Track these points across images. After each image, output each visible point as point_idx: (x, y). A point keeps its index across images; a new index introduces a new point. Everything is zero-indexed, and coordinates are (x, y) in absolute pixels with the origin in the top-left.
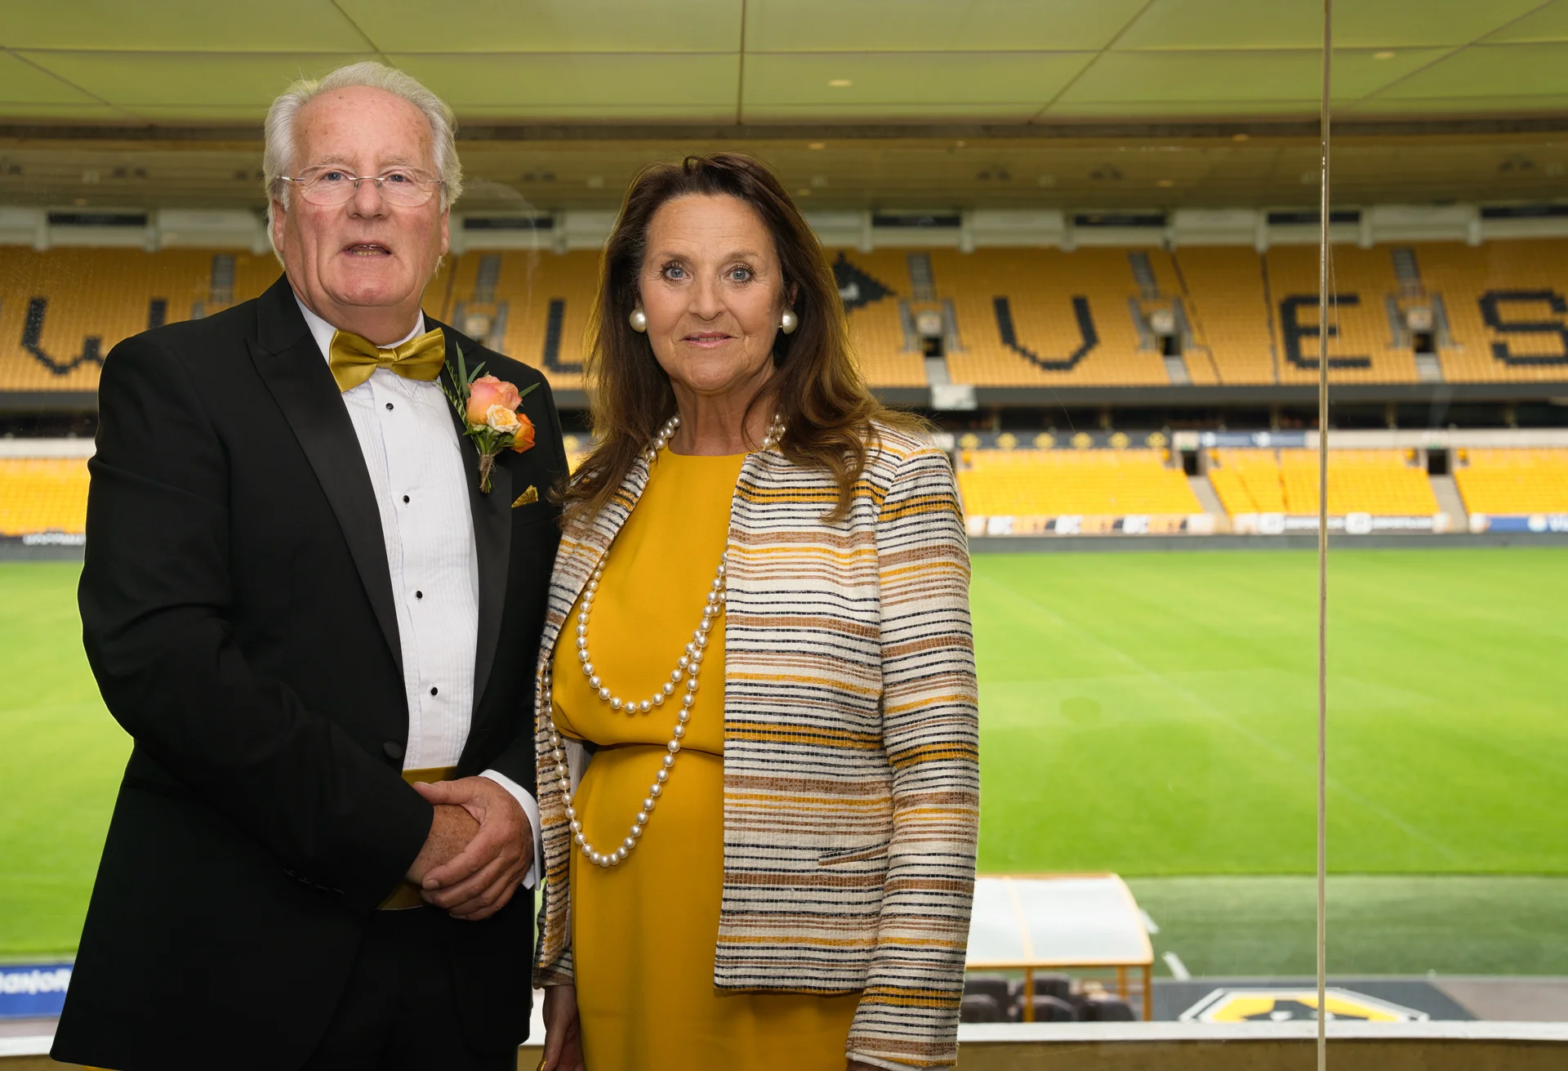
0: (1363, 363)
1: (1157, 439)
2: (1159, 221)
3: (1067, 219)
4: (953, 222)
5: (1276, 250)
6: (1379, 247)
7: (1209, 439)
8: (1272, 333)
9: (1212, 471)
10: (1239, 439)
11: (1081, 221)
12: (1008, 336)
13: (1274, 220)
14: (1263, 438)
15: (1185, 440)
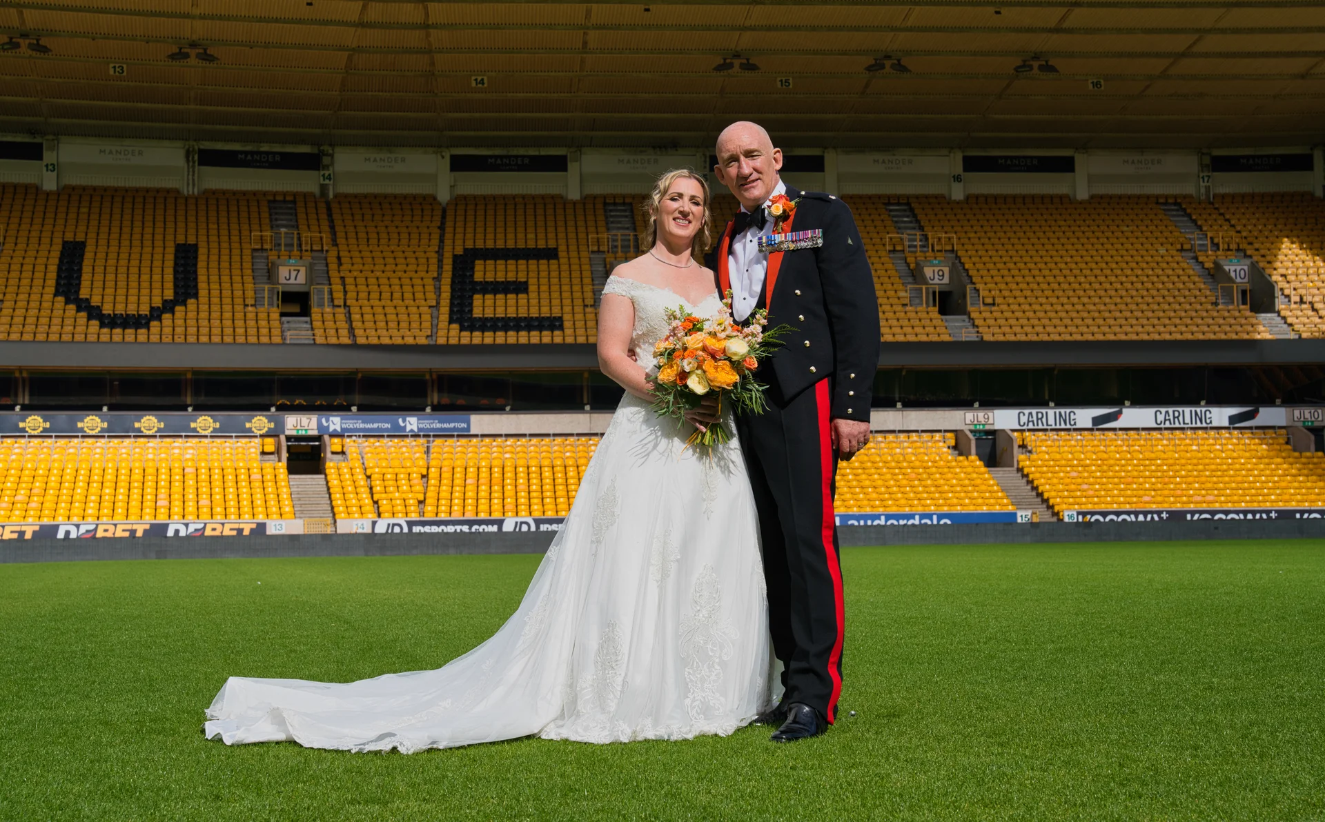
0: (554, 324)
1: (260, 422)
2: (312, 162)
3: (188, 154)
4: (33, 152)
5: (461, 202)
6: (589, 201)
7: (335, 422)
8: (438, 291)
9: (331, 466)
10: (380, 422)
11: (210, 159)
12: (68, 286)
13: (459, 164)
14: (412, 423)
15: (300, 424)
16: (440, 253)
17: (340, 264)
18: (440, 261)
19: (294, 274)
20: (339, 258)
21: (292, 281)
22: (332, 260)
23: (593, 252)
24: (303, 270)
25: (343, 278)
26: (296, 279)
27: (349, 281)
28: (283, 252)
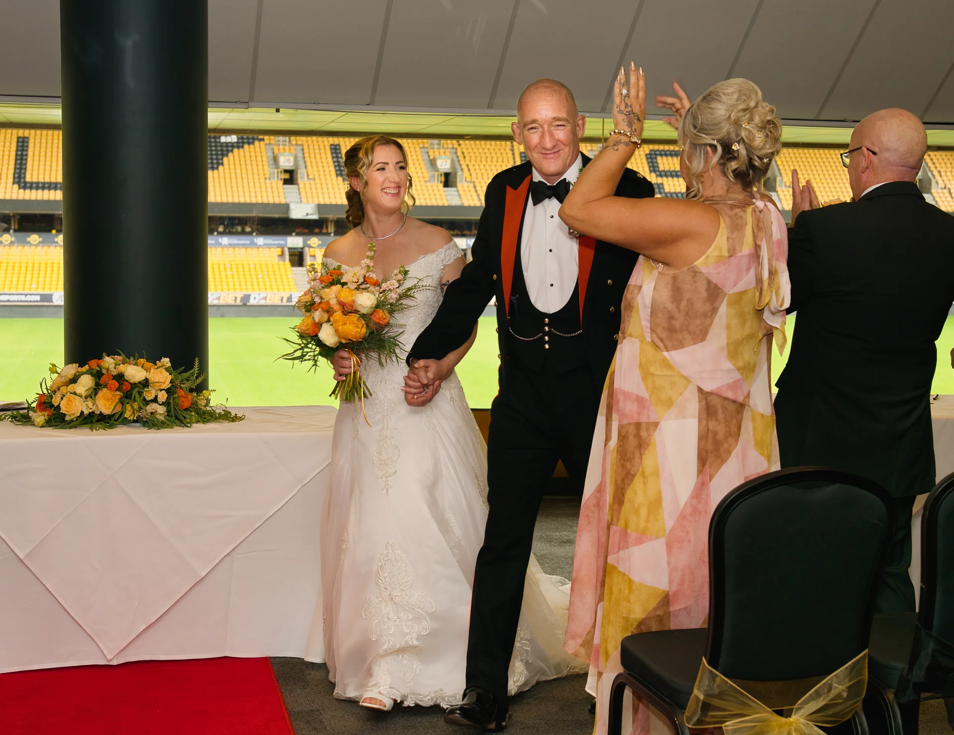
16: (512, 150)
17: (464, 157)
18: (513, 154)
19: (445, 163)
20: (463, 153)
21: (444, 167)
22: (460, 154)
23: (589, 150)
24: (449, 162)
25: (467, 165)
26: (446, 165)
27: (471, 167)
28: (436, 150)
